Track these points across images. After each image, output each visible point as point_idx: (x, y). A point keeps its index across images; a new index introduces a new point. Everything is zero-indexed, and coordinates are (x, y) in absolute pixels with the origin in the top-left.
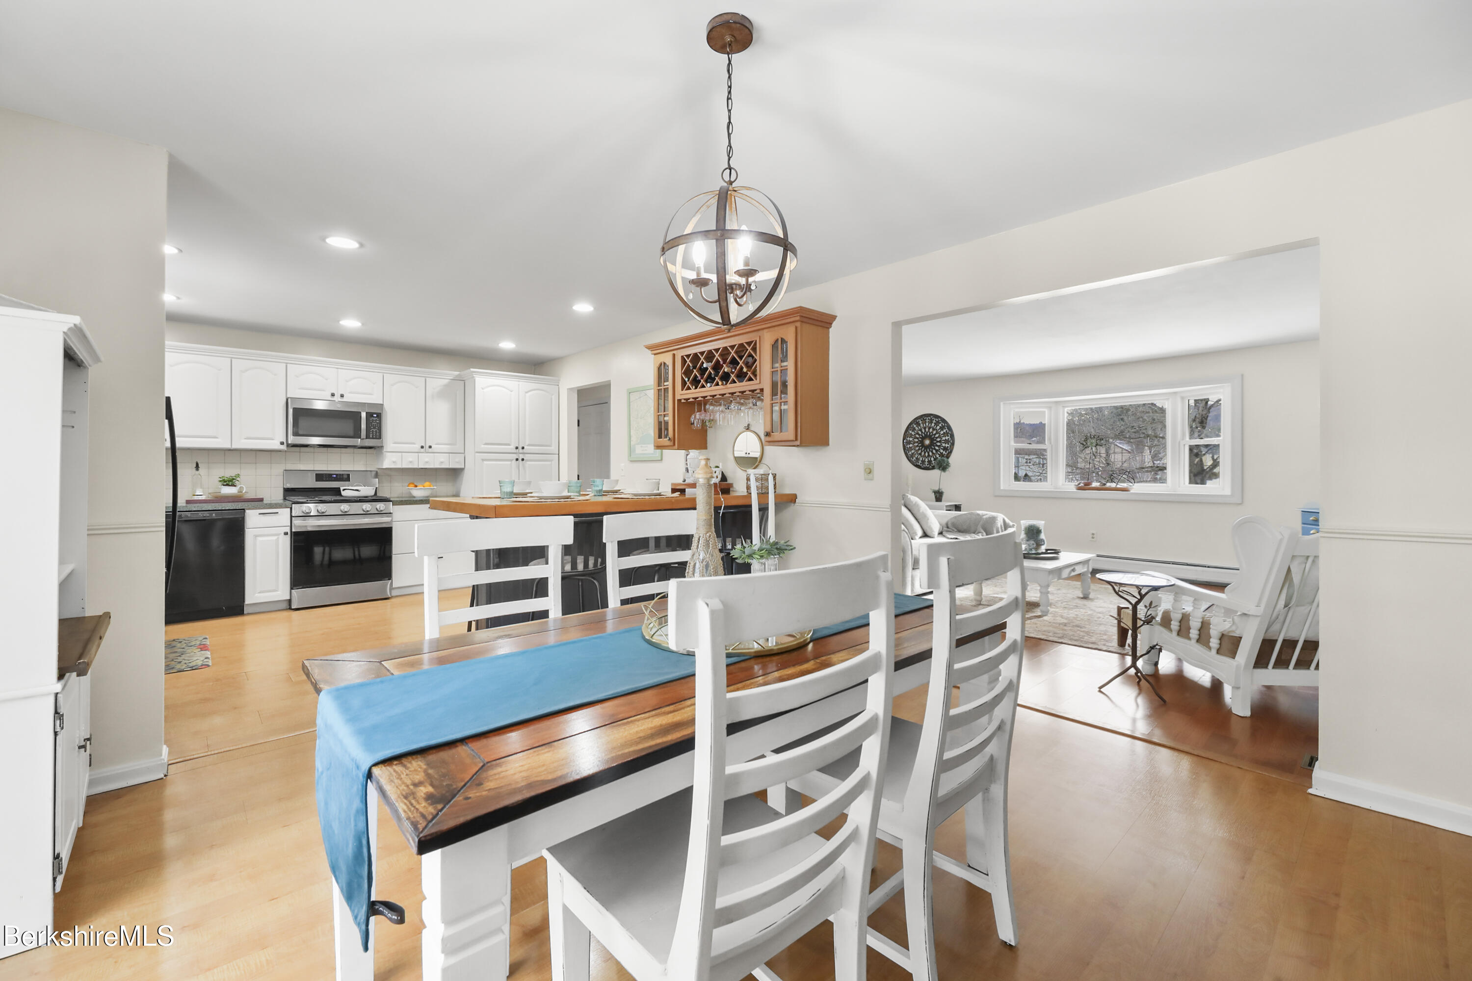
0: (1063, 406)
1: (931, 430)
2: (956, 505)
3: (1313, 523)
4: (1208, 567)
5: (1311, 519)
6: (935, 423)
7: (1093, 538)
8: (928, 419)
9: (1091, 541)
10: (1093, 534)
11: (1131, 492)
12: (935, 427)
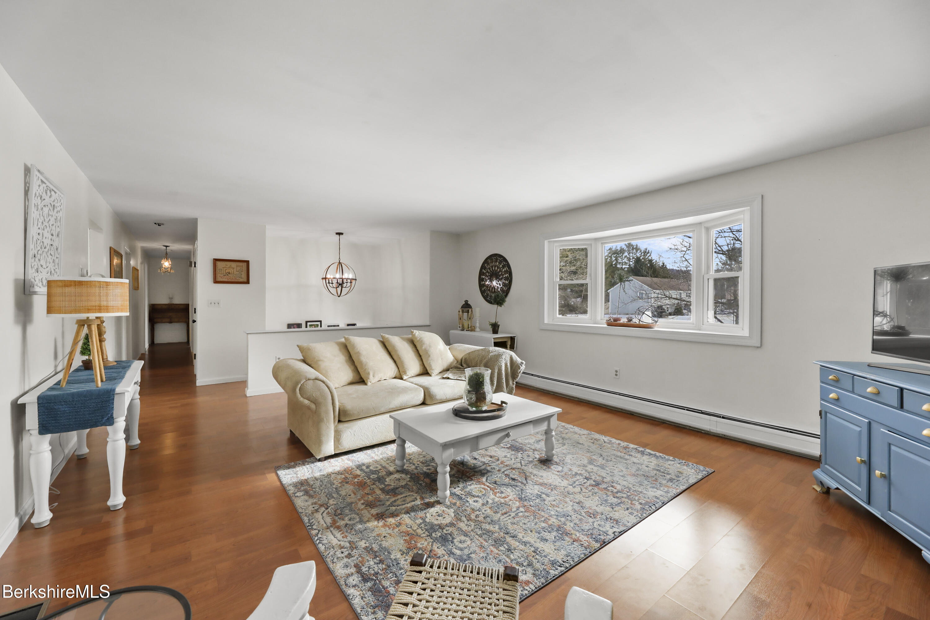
0: (602, 243)
1: (496, 268)
2: (511, 337)
3: (832, 383)
4: (723, 418)
5: (830, 377)
6: (499, 262)
7: (616, 375)
8: (494, 259)
9: (614, 378)
10: (616, 371)
11: (656, 329)
12: (499, 265)
